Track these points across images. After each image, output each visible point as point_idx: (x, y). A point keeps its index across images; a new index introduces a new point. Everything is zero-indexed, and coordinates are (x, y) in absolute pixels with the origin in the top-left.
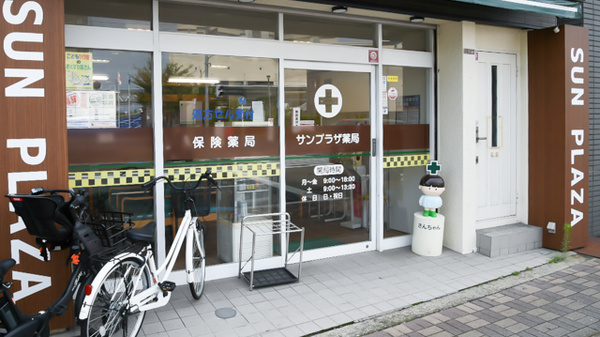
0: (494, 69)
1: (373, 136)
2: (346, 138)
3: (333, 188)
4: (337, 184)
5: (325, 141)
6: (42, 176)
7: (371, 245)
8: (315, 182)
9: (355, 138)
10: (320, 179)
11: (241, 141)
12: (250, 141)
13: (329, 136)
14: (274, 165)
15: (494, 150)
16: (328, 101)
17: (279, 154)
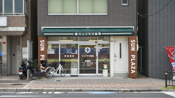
0: (120, 44)
1: (97, 56)
2: (91, 56)
3: (88, 64)
4: (89, 63)
5: (87, 56)
6: (44, 59)
7: (96, 74)
8: (85, 63)
9: (93, 56)
10: (86, 62)
11: (72, 56)
12: (73, 56)
13: (88, 56)
14: (77, 60)
15: (121, 59)
16: (88, 50)
17: (78, 58)
